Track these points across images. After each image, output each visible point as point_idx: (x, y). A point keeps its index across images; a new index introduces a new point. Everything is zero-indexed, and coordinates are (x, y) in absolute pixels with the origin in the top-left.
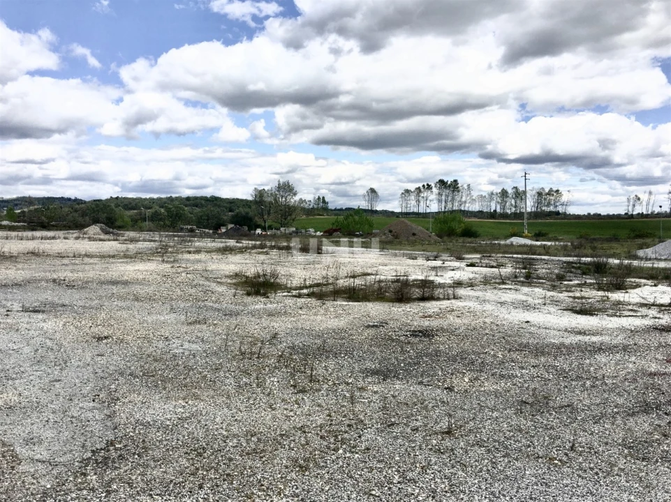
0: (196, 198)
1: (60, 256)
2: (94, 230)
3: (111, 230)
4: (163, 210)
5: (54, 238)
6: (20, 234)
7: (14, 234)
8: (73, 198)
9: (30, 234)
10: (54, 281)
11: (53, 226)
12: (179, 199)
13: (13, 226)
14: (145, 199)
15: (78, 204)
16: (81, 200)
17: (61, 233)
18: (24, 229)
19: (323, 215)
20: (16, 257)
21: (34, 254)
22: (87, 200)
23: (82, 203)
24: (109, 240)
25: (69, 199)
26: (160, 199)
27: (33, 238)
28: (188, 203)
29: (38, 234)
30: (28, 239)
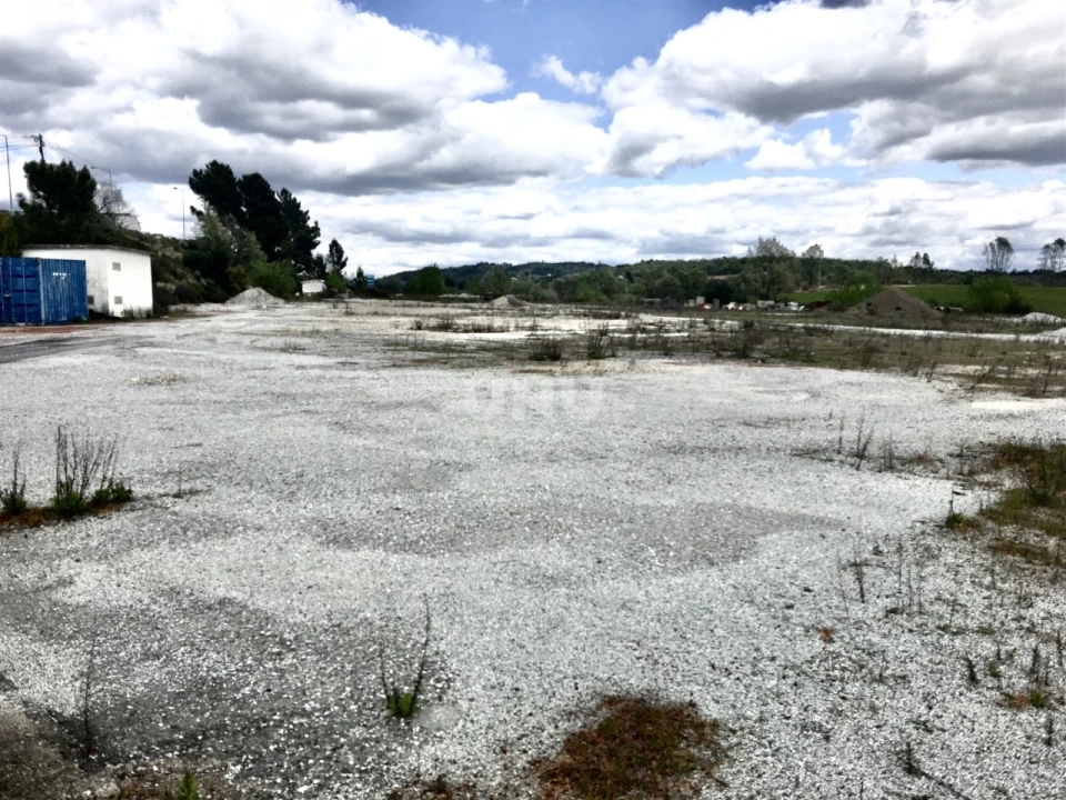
2: (501, 301)
8: (596, 263)
19: (906, 283)
25: (591, 265)
26: (704, 261)
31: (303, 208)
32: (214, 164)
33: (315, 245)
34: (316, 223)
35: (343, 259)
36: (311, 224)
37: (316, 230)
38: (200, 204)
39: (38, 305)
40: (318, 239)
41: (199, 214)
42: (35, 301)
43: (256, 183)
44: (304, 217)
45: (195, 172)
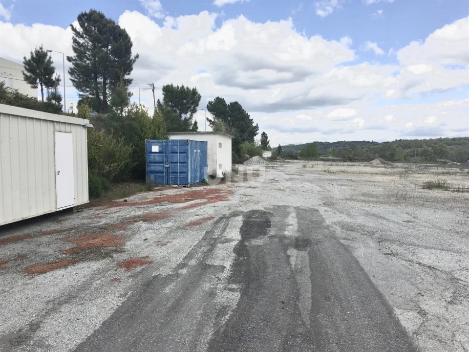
0: (461, 139)
1: (353, 173)
2: (376, 162)
3: (386, 162)
4: (430, 148)
5: (353, 165)
6: (338, 163)
7: (335, 163)
8: (371, 141)
9: (342, 163)
10: (348, 180)
11: (356, 159)
12: (446, 140)
13: (334, 159)
14: (421, 140)
15: (374, 145)
16: (376, 142)
17: (357, 163)
18: (340, 161)
20: (335, 173)
21: (343, 172)
22: (380, 142)
23: (376, 144)
24: (381, 167)
27: (344, 166)
28: (454, 142)
29: (346, 163)
30: (341, 166)
31: (251, 118)
32: (218, 98)
33: (255, 135)
34: (257, 124)
35: (268, 141)
36: (254, 125)
37: (257, 128)
38: (211, 117)
39: (186, 173)
40: (257, 132)
41: (210, 121)
42: (184, 170)
43: (236, 106)
44: (251, 121)
45: (209, 102)
